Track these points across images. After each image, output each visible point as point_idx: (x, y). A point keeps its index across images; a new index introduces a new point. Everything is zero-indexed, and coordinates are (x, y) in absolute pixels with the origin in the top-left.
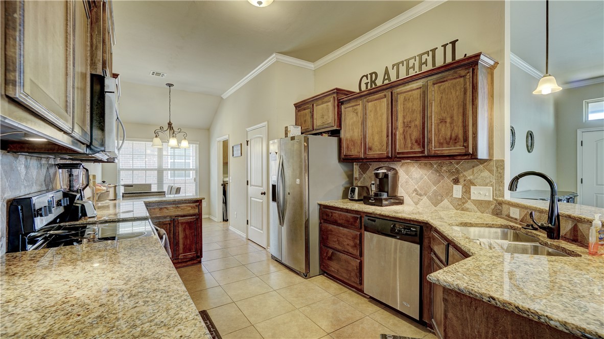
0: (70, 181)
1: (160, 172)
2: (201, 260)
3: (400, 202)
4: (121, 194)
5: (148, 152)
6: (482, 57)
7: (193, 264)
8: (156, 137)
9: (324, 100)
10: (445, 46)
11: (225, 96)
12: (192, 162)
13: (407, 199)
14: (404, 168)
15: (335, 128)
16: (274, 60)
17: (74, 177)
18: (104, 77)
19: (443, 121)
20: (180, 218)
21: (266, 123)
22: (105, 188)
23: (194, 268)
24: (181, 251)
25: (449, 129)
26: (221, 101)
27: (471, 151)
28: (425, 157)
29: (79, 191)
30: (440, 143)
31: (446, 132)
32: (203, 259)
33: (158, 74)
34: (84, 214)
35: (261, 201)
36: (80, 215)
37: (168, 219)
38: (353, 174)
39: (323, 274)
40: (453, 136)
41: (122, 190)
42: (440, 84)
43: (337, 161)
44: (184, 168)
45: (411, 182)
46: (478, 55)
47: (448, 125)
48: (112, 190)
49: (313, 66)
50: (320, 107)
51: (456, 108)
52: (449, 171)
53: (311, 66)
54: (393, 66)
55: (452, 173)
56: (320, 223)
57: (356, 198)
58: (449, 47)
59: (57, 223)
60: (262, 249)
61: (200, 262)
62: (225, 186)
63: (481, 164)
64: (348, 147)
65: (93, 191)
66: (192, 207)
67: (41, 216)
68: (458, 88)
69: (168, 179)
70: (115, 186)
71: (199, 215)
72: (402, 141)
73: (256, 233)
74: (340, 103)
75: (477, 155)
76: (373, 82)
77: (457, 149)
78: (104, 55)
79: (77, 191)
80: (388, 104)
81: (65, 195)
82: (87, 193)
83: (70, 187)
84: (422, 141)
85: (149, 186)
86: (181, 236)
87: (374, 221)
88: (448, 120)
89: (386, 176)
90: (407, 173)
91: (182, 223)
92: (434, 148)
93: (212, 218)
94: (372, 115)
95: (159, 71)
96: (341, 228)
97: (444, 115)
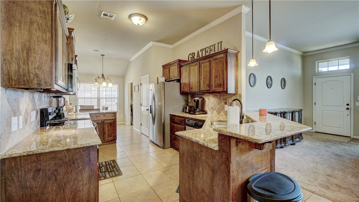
0: (58, 103)
1: (99, 99)
2: (116, 141)
3: (206, 113)
4: (79, 111)
5: (93, 89)
6: (229, 50)
7: (112, 143)
8: (96, 82)
9: (174, 65)
10: (218, 43)
11: (131, 60)
12: (116, 94)
13: (208, 112)
14: (207, 97)
15: (178, 78)
16: (152, 44)
17: (59, 102)
18: (72, 64)
19: (216, 77)
20: (106, 121)
21: (148, 75)
22: (71, 107)
23: (113, 145)
24: (106, 136)
25: (219, 80)
26: (129, 62)
27: (225, 90)
28: (211, 92)
29: (62, 107)
30: (215, 86)
31: (218, 82)
32: (117, 141)
33: (97, 51)
34: (64, 117)
35: (147, 114)
36: (62, 117)
37: (100, 121)
38: (188, 100)
39: (172, 147)
40: (220, 83)
41: (79, 108)
42: (215, 60)
43: (179, 94)
44: (111, 97)
45: (210, 104)
46: (227, 49)
47: (218, 78)
48: (74, 108)
49: (172, 46)
50: (172, 68)
51: (221, 71)
52: (223, 99)
53: (171, 46)
54: (201, 50)
55: (224, 100)
56: (171, 123)
57: (187, 111)
58: (220, 44)
59: (54, 120)
60: (147, 137)
61: (116, 142)
62: (132, 107)
63: (234, 95)
64: (183, 88)
65: (66, 108)
66: (111, 116)
67: (51, 115)
68: (221, 63)
69: (103, 103)
70: (76, 106)
71: (115, 120)
72: (203, 85)
73: (144, 130)
74: (180, 67)
75: (227, 92)
76: (193, 57)
77: (221, 89)
78: (72, 56)
79: (61, 107)
80: (198, 68)
81: (57, 109)
82: (64, 108)
83: (58, 105)
84: (210, 86)
85: (93, 106)
86: (106, 129)
87: (189, 121)
88: (218, 76)
89: (198, 101)
90: (209, 99)
91: (107, 123)
92: (213, 88)
93: (125, 123)
94: (192, 73)
95: (97, 49)
96: (178, 125)
97: (217, 74)
